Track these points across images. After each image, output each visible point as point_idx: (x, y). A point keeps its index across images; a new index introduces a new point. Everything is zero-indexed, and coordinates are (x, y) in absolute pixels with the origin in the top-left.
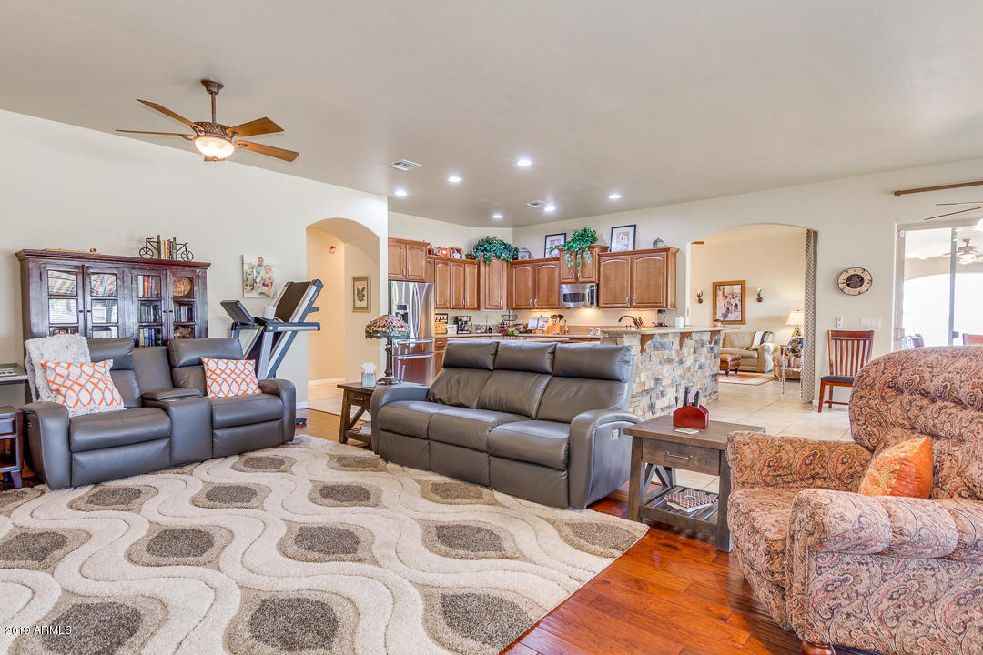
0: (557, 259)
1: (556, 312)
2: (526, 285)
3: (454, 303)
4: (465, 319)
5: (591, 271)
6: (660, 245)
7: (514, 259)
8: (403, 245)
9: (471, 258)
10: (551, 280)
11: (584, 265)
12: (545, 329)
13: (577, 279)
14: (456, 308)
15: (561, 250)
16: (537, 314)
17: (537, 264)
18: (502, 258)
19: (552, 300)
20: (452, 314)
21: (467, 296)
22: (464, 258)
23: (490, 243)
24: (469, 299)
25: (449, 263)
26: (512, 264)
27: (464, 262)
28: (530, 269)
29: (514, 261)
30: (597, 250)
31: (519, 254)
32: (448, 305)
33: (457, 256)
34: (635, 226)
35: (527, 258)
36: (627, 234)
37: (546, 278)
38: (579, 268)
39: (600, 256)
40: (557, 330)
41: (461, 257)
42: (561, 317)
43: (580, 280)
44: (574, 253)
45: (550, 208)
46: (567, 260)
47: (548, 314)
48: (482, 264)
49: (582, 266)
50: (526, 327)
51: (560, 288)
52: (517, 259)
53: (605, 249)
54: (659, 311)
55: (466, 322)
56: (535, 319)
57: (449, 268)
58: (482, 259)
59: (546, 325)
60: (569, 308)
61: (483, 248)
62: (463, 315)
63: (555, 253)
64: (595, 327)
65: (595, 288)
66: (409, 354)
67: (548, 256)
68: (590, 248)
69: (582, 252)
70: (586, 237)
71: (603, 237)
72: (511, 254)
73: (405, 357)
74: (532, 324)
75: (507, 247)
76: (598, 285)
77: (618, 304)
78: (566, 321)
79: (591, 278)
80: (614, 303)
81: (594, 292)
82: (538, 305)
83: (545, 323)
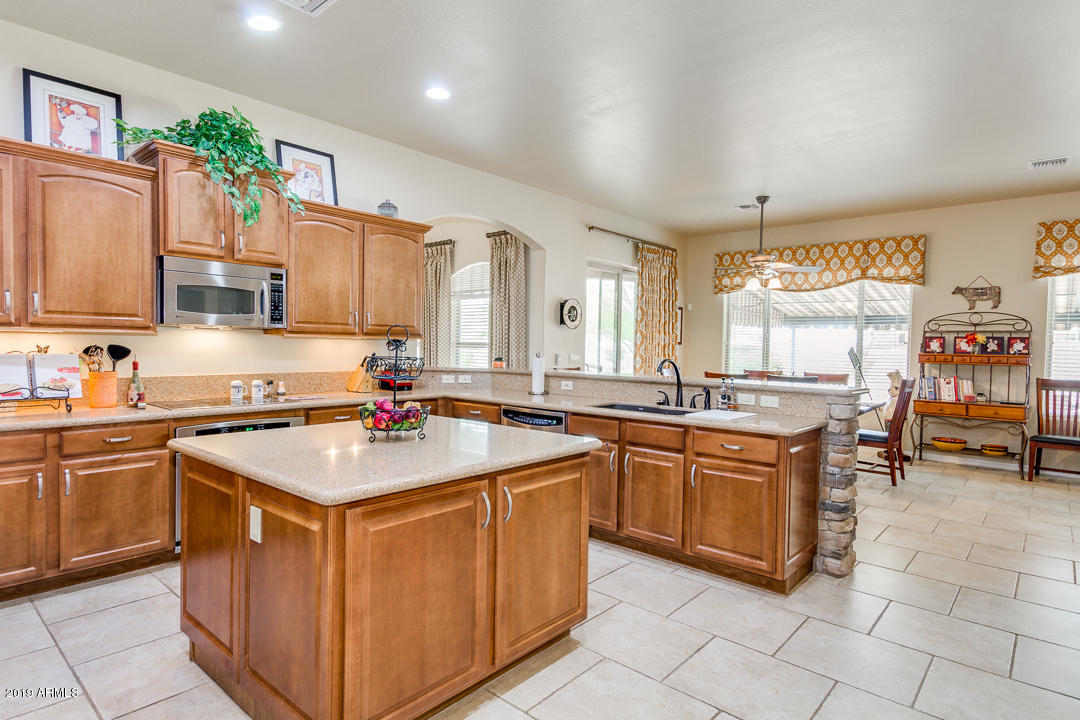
5: (272, 236)
10: (111, 235)
19: (117, 300)
34: (331, 156)
36: (316, 170)
37: (88, 221)
42: (118, 353)
43: (243, 254)
47: (66, 343)
65: (284, 283)
77: (333, 324)
78: (135, 366)
79: (274, 254)
80: (325, 323)
81: (281, 292)
82: (47, 312)
83: (65, 374)
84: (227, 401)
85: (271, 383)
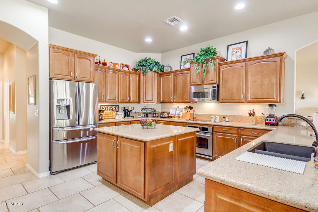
0: (189, 69)
1: (188, 105)
2: (169, 87)
3: (121, 98)
4: (130, 109)
5: (212, 76)
6: (271, 53)
7: (161, 71)
8: (71, 54)
9: (134, 71)
10: (184, 84)
11: (207, 72)
12: (181, 116)
13: (202, 82)
14: (123, 101)
15: (191, 63)
16: (176, 106)
17: (175, 73)
18: (153, 70)
19: (185, 97)
20: (122, 105)
21: (131, 94)
22: (131, 70)
23: (146, 61)
24: (133, 96)
25: (118, 72)
26: (160, 74)
27: (130, 73)
28: (171, 77)
29: (161, 72)
30: (218, 61)
31: (165, 68)
32: (117, 100)
33: (126, 69)
34: (247, 42)
35: (169, 70)
36: (240, 49)
37: (181, 82)
38: (204, 74)
39: (220, 65)
40: (188, 117)
41: (129, 70)
42: (191, 108)
43: (205, 82)
44: (201, 64)
45: (184, 28)
46: (196, 69)
47: (182, 106)
48: (141, 75)
49: (207, 73)
50: (168, 114)
51: (190, 88)
52: (163, 71)
53: (223, 60)
54: (270, 105)
55: (131, 111)
56: (173, 109)
57: (117, 76)
58: (142, 71)
59: (181, 113)
60: (196, 102)
61: (142, 64)
62: (129, 106)
63: (188, 65)
64: (215, 116)
65: (216, 88)
66: (89, 136)
67: (182, 68)
68: (213, 59)
69: (207, 63)
70: (209, 52)
71: (222, 52)
72: (160, 68)
73: (87, 139)
74: (172, 112)
75: (157, 64)
76: (218, 86)
77: (235, 99)
78: (194, 111)
79: (213, 81)
80: (232, 99)
81: (215, 91)
82: (176, 100)
83: (180, 112)
84: (210, 121)
85: (224, 117)
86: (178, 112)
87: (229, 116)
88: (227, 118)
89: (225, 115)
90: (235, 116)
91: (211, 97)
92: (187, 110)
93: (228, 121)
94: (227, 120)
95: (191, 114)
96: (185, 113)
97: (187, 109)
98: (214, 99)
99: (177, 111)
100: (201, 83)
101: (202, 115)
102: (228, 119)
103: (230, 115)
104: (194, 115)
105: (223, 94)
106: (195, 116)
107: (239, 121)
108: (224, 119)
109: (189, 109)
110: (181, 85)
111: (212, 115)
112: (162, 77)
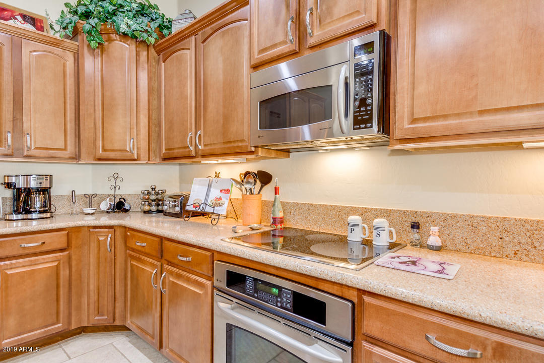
2: (183, 97)
10: (231, 72)
13: (302, 35)
17: (202, 33)
19: (234, 128)
26: (159, 51)
28: (189, 55)
31: (175, 26)
37: (220, 66)
43: (316, 35)
56: (202, 181)
59: (225, 199)
64: (367, 214)
65: (374, 56)
76: (387, 40)
78: (276, 190)
79: (357, 13)
81: (370, 73)
82: (205, 145)
83: (222, 195)
85: (415, 226)
86: (215, 193)
87: (447, 220)
88: (435, 229)
89: (422, 214)
90: (485, 219)
91: (346, 115)
92: (248, 186)
93: (438, 249)
94: (434, 240)
95: (265, 203)
96: (241, 197)
97: (248, 182)
98: (361, 121)
99: (212, 190)
100: (294, 47)
101: (311, 208)
102: (441, 234)
103: (454, 216)
104: (278, 206)
105: (421, 89)
106: (280, 214)
107: (510, 250)
108: (415, 235)
109: (259, 184)
110: (221, 77)
111: (354, 211)
112: (164, 62)
